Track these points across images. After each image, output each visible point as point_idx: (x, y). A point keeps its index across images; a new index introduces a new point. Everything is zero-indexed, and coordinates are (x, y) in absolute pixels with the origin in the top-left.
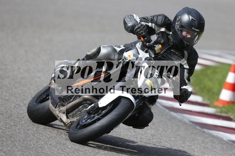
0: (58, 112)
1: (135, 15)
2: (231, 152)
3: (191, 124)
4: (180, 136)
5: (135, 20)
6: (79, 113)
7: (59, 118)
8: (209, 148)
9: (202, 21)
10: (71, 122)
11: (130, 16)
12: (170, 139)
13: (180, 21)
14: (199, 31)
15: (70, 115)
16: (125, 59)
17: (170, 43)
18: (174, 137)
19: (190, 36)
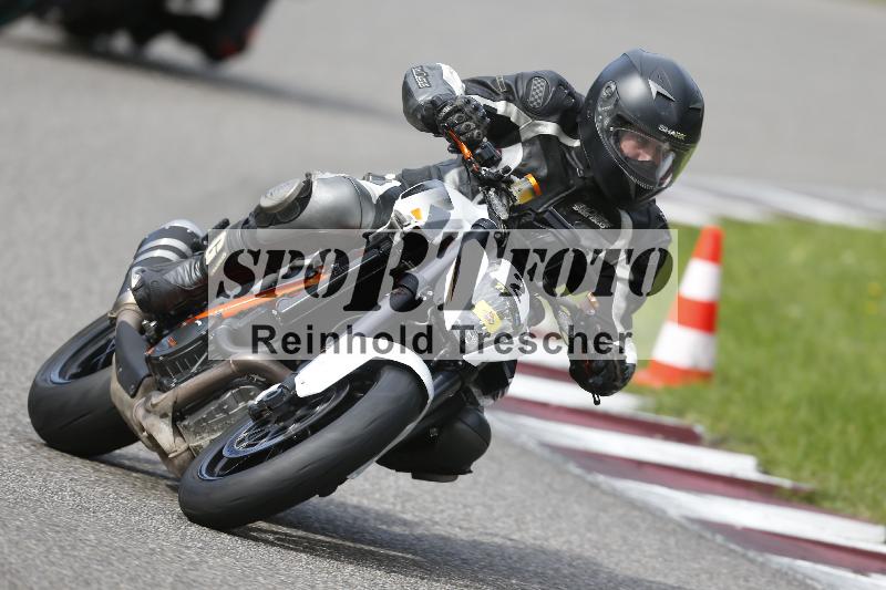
0: (141, 412)
1: (446, 69)
2: (697, 566)
3: (546, 453)
4: (505, 499)
5: (445, 83)
6: (220, 416)
7: (145, 434)
8: (615, 547)
9: (694, 103)
10: (188, 448)
11: (430, 68)
12: (469, 510)
13: (613, 101)
14: (681, 136)
15: (186, 423)
16: (401, 222)
17: (572, 182)
18: (484, 505)
19: (648, 158)
